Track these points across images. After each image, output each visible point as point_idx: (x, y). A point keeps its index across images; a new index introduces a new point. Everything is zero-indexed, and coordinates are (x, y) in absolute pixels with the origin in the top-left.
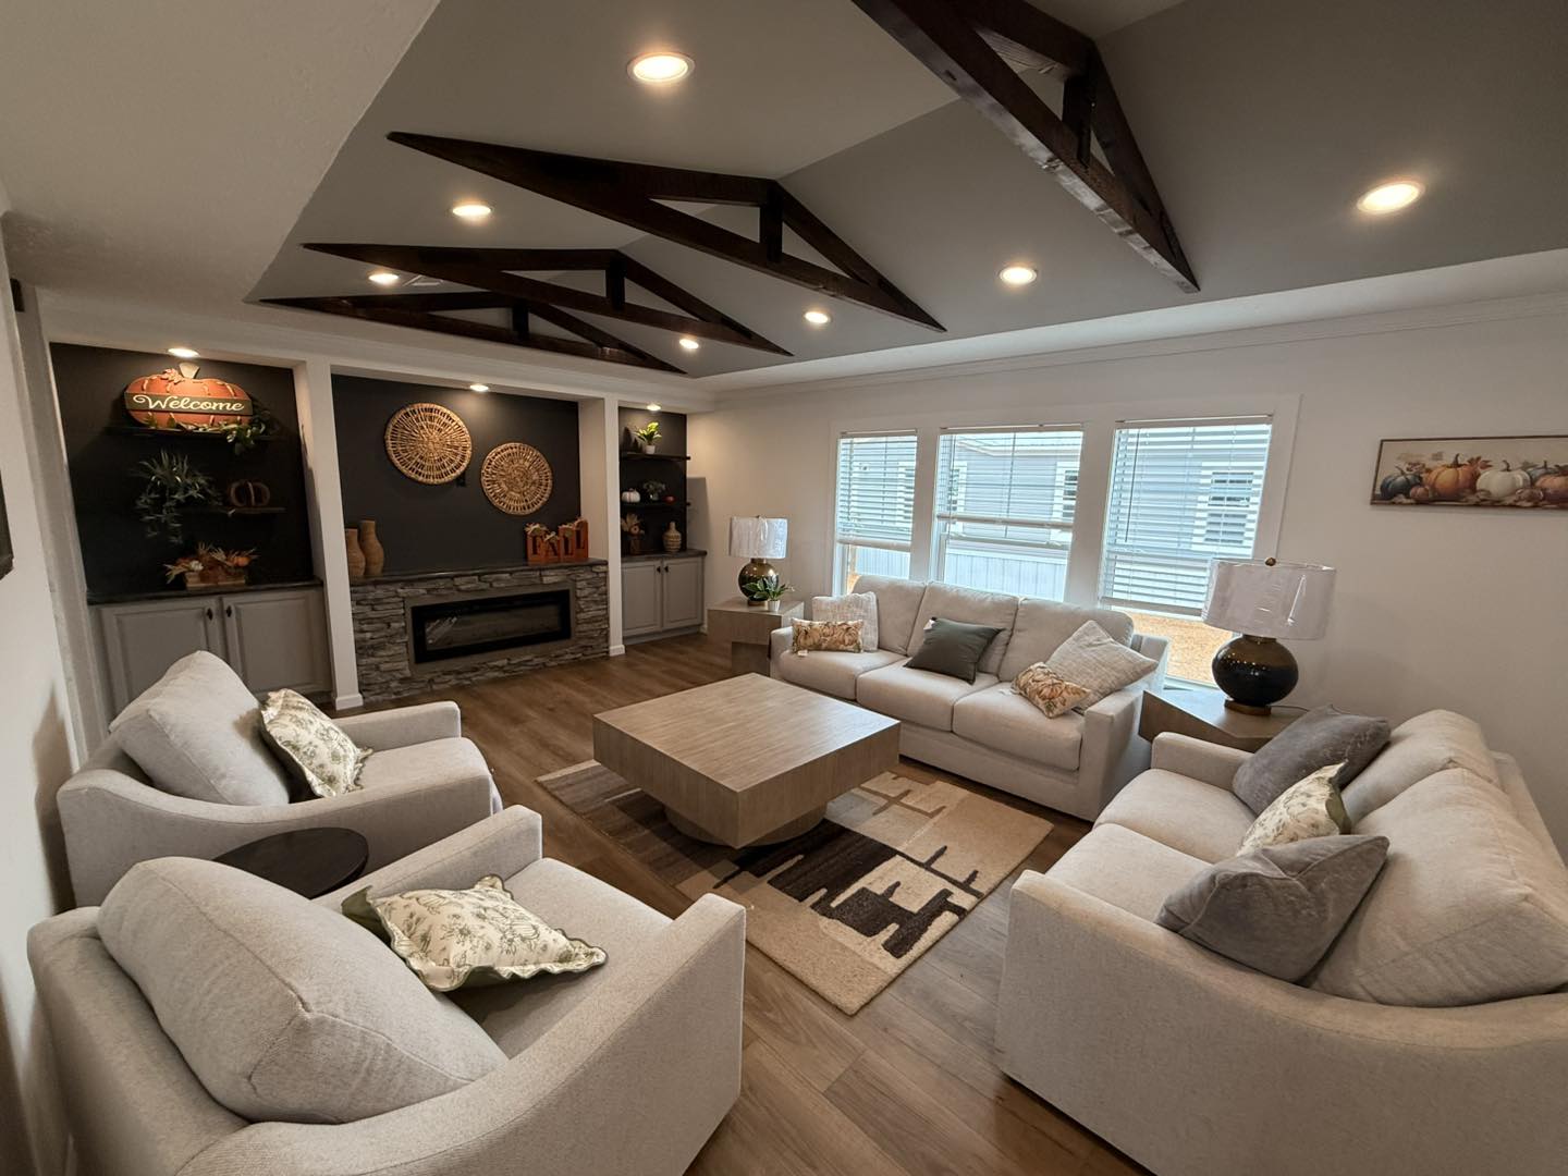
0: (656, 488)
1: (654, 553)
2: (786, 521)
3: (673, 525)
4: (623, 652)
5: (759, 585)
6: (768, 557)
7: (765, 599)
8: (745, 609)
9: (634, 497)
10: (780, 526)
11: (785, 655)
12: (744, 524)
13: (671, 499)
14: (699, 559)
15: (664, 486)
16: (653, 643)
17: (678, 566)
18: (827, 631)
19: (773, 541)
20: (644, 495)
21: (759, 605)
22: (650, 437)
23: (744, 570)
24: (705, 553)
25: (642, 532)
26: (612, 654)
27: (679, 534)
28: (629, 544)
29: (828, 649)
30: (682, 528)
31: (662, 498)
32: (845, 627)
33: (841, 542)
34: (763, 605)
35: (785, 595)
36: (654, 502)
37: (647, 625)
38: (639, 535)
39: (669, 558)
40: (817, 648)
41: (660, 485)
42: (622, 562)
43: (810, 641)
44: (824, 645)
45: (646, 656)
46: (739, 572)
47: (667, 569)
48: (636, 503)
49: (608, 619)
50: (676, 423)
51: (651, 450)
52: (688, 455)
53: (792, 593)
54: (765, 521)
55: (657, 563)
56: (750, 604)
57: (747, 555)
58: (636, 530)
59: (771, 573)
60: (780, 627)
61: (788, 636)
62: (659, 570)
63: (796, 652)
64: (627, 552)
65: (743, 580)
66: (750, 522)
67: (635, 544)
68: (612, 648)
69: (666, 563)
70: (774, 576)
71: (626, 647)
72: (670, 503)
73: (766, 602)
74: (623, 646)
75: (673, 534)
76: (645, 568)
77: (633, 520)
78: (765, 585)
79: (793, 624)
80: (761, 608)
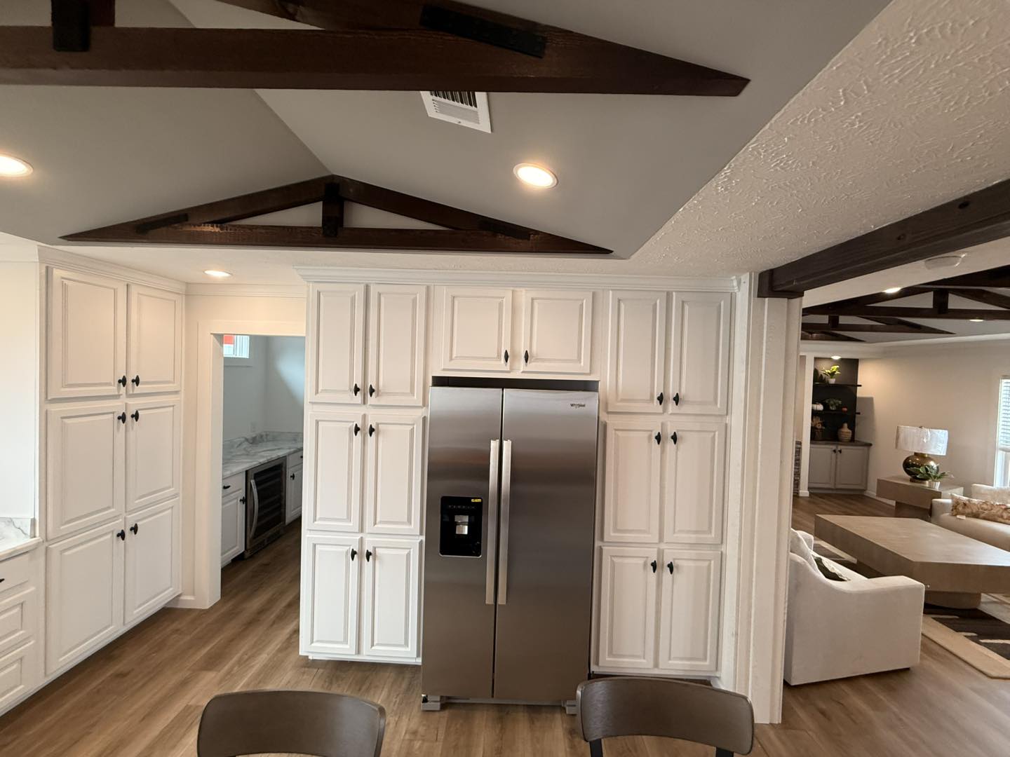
0: (834, 404)
1: (831, 440)
2: (947, 431)
3: (846, 425)
4: (808, 495)
5: (922, 470)
6: (929, 453)
7: (927, 479)
8: (908, 483)
9: (820, 407)
10: (943, 435)
11: (946, 516)
12: (908, 431)
13: (845, 409)
14: (866, 448)
15: (840, 402)
16: (829, 495)
17: (848, 451)
18: (985, 506)
19: (936, 443)
20: (826, 406)
21: (921, 483)
22: (832, 374)
23: (908, 459)
24: (871, 445)
25: (824, 428)
26: (801, 495)
27: (850, 431)
28: (815, 434)
29: (984, 519)
30: (852, 427)
31: (839, 408)
32: (1003, 507)
33: (1003, 450)
34: (925, 483)
35: (944, 479)
36: (832, 411)
37: (825, 482)
38: (821, 429)
39: (841, 445)
40: (976, 516)
41: (837, 401)
42: (811, 443)
43: (968, 511)
44: (982, 515)
45: (824, 501)
46: (904, 459)
47: (840, 451)
48: (819, 411)
49: (799, 475)
50: (851, 365)
51: (832, 381)
52: (859, 384)
53: (951, 479)
54: (928, 431)
55: (834, 447)
56: (911, 481)
57: (913, 449)
58: (819, 426)
59: (932, 463)
60: (940, 498)
61: (948, 504)
62: (835, 451)
63: (956, 515)
64: (814, 438)
65: (907, 465)
66: (915, 430)
67: (818, 434)
68: (800, 491)
69: (840, 448)
70: (935, 466)
71: (811, 494)
72: (845, 412)
73: (927, 482)
74: (808, 492)
75: (846, 430)
76: (826, 449)
77: (818, 420)
78: (927, 470)
79: (952, 497)
80: (922, 485)
